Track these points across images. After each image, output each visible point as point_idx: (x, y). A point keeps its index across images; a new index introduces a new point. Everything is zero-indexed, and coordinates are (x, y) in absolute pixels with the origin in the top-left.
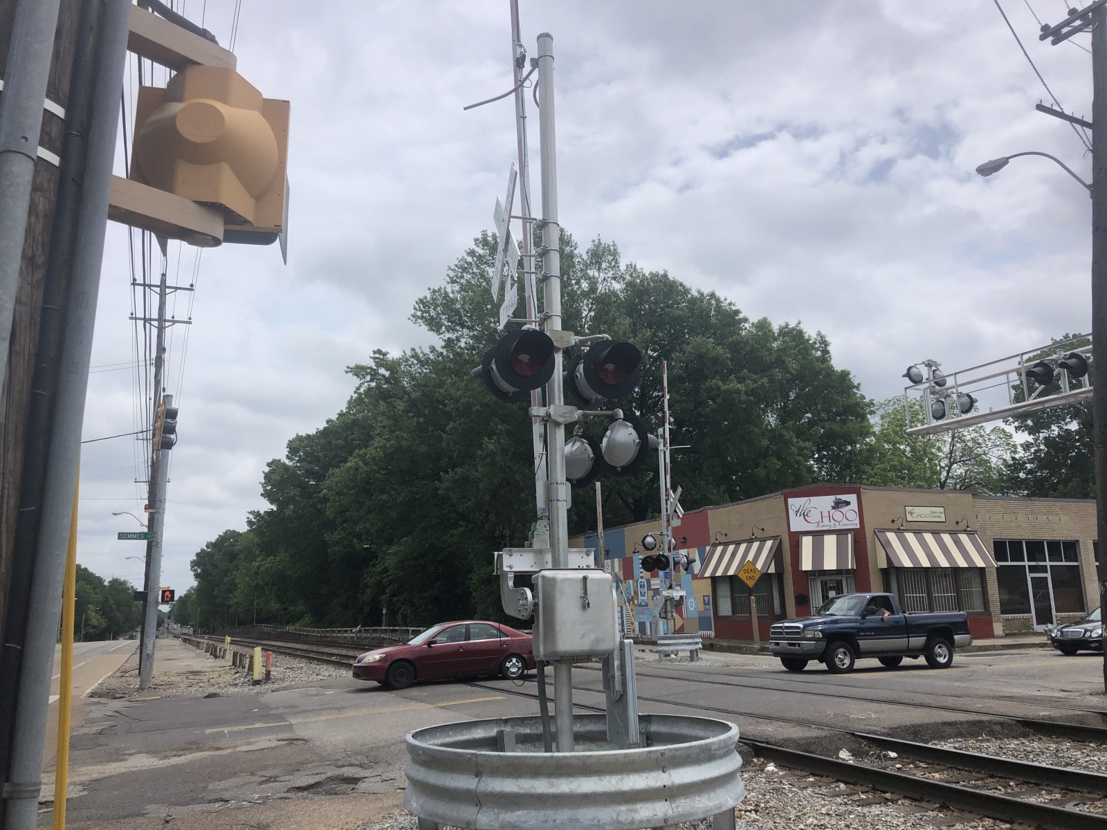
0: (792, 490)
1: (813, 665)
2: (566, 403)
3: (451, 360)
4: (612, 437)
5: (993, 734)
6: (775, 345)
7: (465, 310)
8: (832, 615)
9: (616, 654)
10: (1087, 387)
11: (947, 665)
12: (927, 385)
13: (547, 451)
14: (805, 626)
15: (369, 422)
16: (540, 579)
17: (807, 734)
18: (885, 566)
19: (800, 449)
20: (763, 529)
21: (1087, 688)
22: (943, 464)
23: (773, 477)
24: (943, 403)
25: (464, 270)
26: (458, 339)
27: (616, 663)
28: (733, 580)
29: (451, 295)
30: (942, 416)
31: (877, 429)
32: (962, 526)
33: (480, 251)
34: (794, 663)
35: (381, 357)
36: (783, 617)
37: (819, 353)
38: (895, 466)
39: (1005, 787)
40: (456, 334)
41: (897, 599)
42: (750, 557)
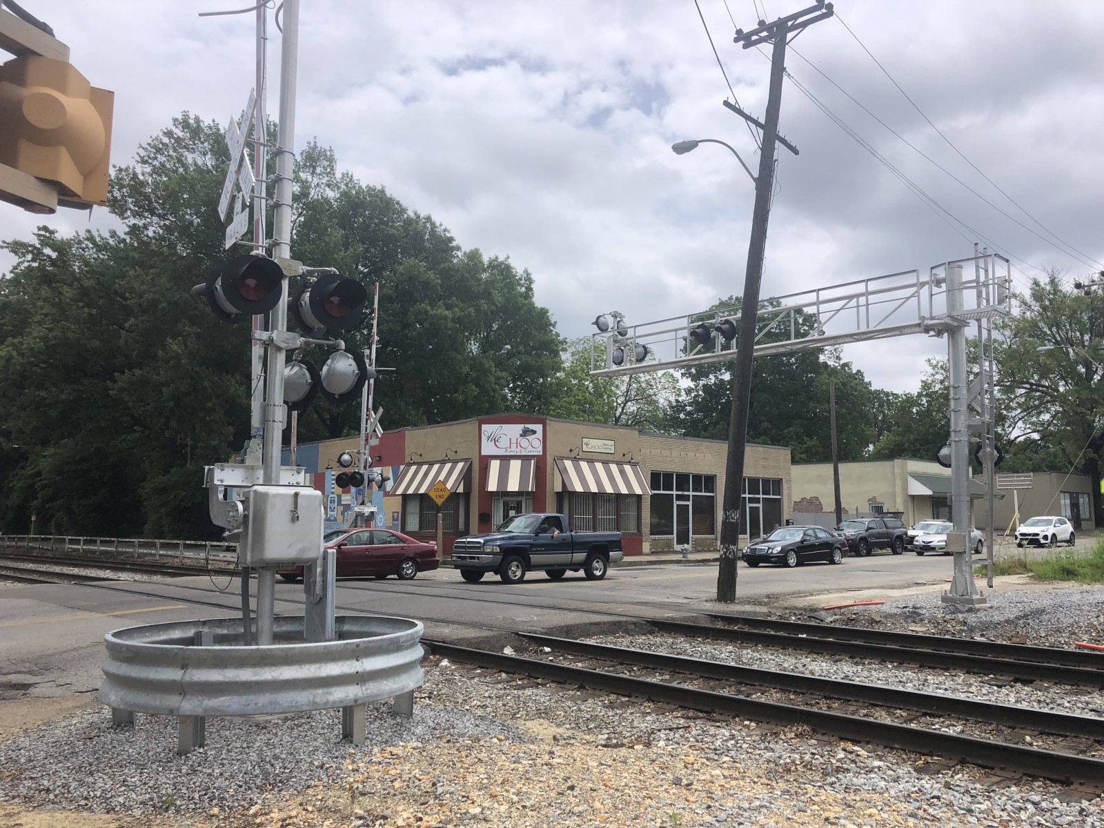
0: (486, 417)
1: (489, 576)
2: (288, 330)
3: (135, 249)
4: (333, 366)
5: (628, 632)
6: (484, 276)
7: (156, 196)
8: (510, 532)
9: (319, 562)
10: (734, 350)
11: (601, 578)
12: (612, 333)
13: (265, 373)
14: (486, 542)
15: (25, 306)
16: (252, 494)
17: (479, 634)
18: (560, 489)
19: (498, 378)
20: (456, 452)
21: (704, 596)
22: (619, 402)
23: (470, 402)
24: (622, 350)
25: (158, 150)
26: (145, 227)
27: (319, 570)
28: (424, 499)
29: (141, 177)
30: (619, 363)
31: (567, 365)
32: (627, 458)
33: (179, 132)
34: (472, 575)
35: (47, 235)
36: (466, 533)
37: (523, 289)
38: (580, 400)
39: (630, 672)
40: (143, 221)
41: (567, 519)
42: (442, 478)
